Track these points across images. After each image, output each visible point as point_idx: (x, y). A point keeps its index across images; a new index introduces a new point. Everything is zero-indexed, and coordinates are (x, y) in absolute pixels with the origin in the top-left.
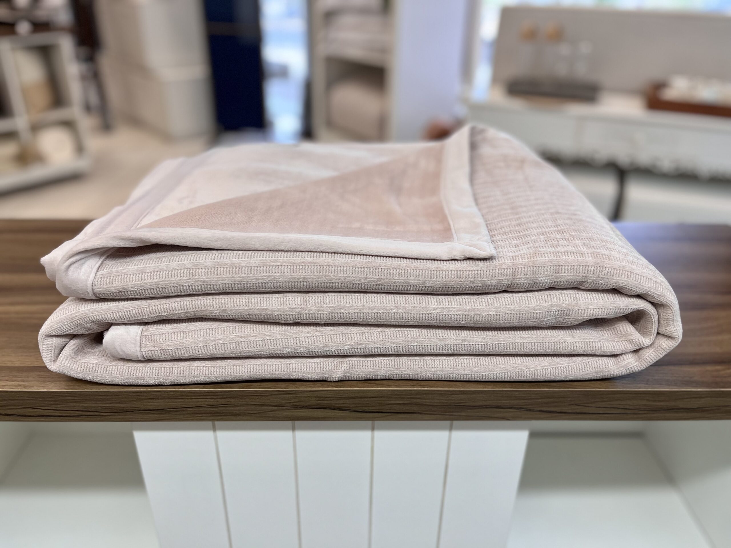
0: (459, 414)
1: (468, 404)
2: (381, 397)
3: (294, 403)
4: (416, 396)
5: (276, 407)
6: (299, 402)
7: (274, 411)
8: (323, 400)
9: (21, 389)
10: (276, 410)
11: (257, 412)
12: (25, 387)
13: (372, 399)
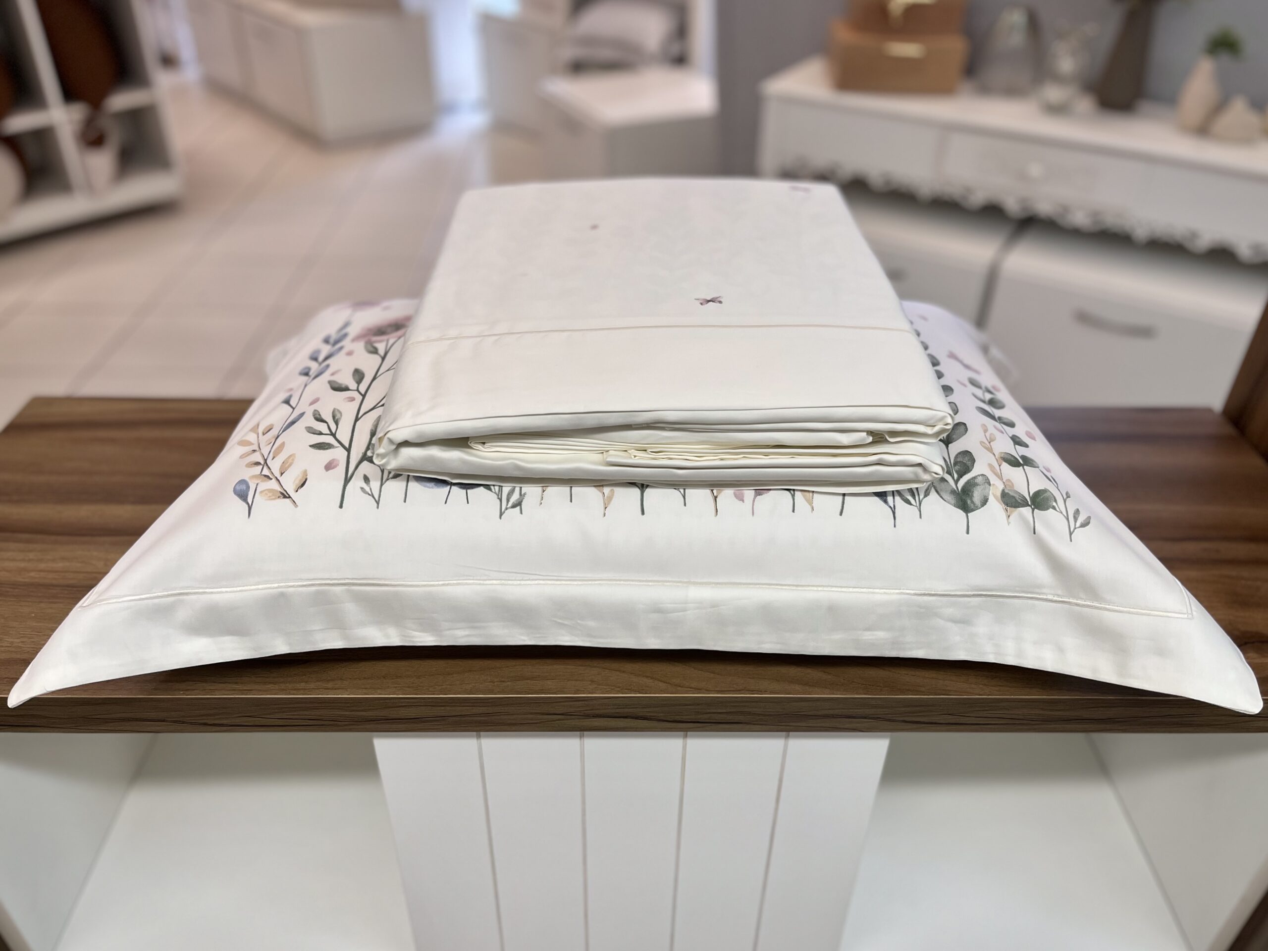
0: (799, 724)
1: (810, 713)
2: (698, 705)
3: (585, 712)
4: (742, 704)
5: (563, 716)
6: (592, 710)
7: (559, 720)
8: (624, 708)
9: (238, 695)
10: (563, 720)
11: (538, 721)
12: (242, 692)
13: (689, 707)
